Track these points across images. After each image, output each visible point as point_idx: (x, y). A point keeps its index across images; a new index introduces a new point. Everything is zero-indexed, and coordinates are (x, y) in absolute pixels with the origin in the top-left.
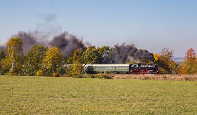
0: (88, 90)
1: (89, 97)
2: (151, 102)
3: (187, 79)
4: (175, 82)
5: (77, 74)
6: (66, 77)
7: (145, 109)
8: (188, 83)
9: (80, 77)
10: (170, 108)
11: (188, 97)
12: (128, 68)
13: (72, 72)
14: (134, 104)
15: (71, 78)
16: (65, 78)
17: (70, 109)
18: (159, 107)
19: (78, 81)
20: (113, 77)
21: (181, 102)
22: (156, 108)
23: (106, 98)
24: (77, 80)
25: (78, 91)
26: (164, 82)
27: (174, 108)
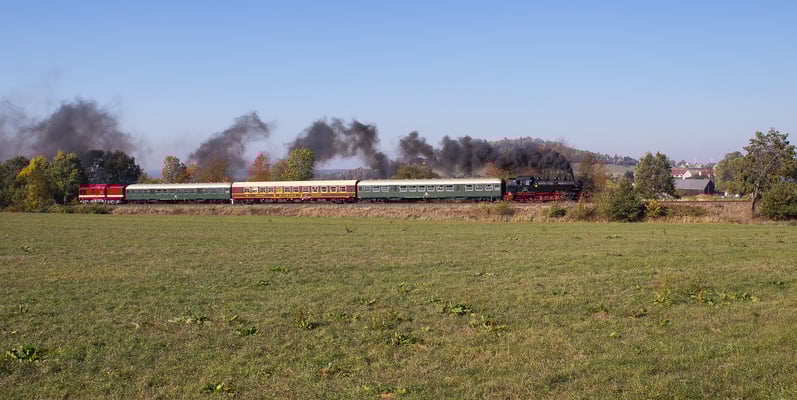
0: (57, 237)
1: (61, 251)
2: (183, 258)
3: (254, 212)
4: (232, 219)
5: (36, 206)
6: (13, 211)
7: (172, 271)
8: (255, 219)
9: (44, 211)
10: (220, 267)
11: (255, 245)
12: (499, 189)
13: (25, 201)
14: (152, 262)
15: (22, 215)
16: (10, 214)
17: (18, 276)
18: (200, 266)
19: (39, 221)
20: (111, 210)
21: (241, 254)
22: (193, 268)
23: (95, 252)
24: (37, 217)
25: (36, 241)
26: (212, 219)
27: (227, 268)
